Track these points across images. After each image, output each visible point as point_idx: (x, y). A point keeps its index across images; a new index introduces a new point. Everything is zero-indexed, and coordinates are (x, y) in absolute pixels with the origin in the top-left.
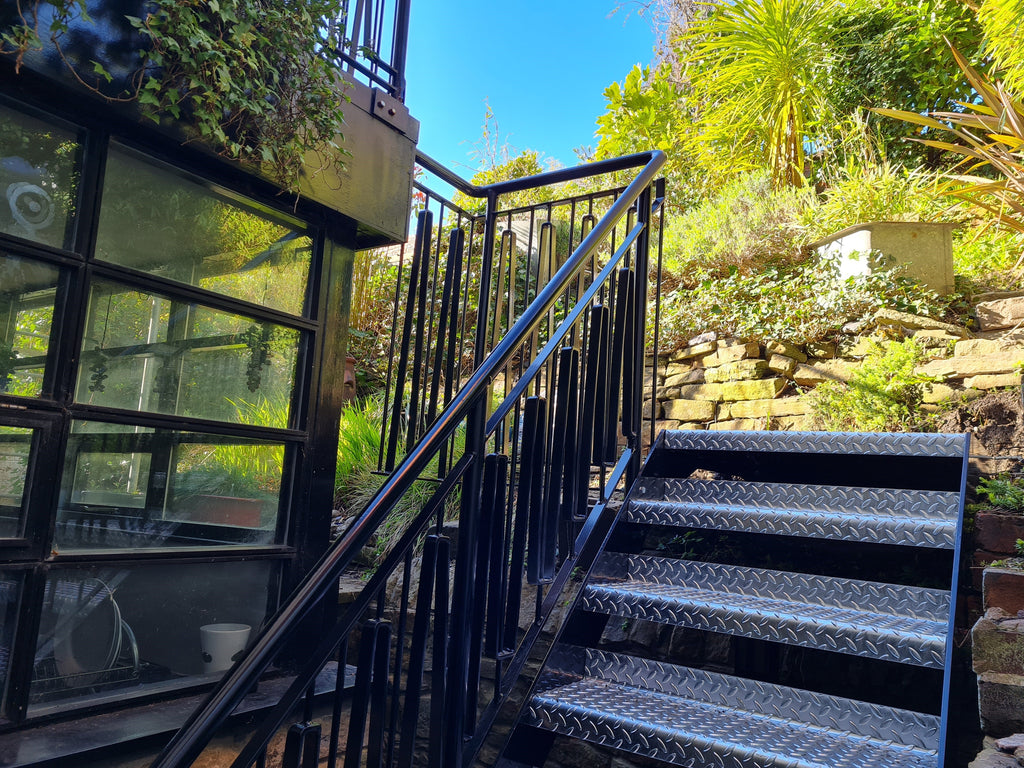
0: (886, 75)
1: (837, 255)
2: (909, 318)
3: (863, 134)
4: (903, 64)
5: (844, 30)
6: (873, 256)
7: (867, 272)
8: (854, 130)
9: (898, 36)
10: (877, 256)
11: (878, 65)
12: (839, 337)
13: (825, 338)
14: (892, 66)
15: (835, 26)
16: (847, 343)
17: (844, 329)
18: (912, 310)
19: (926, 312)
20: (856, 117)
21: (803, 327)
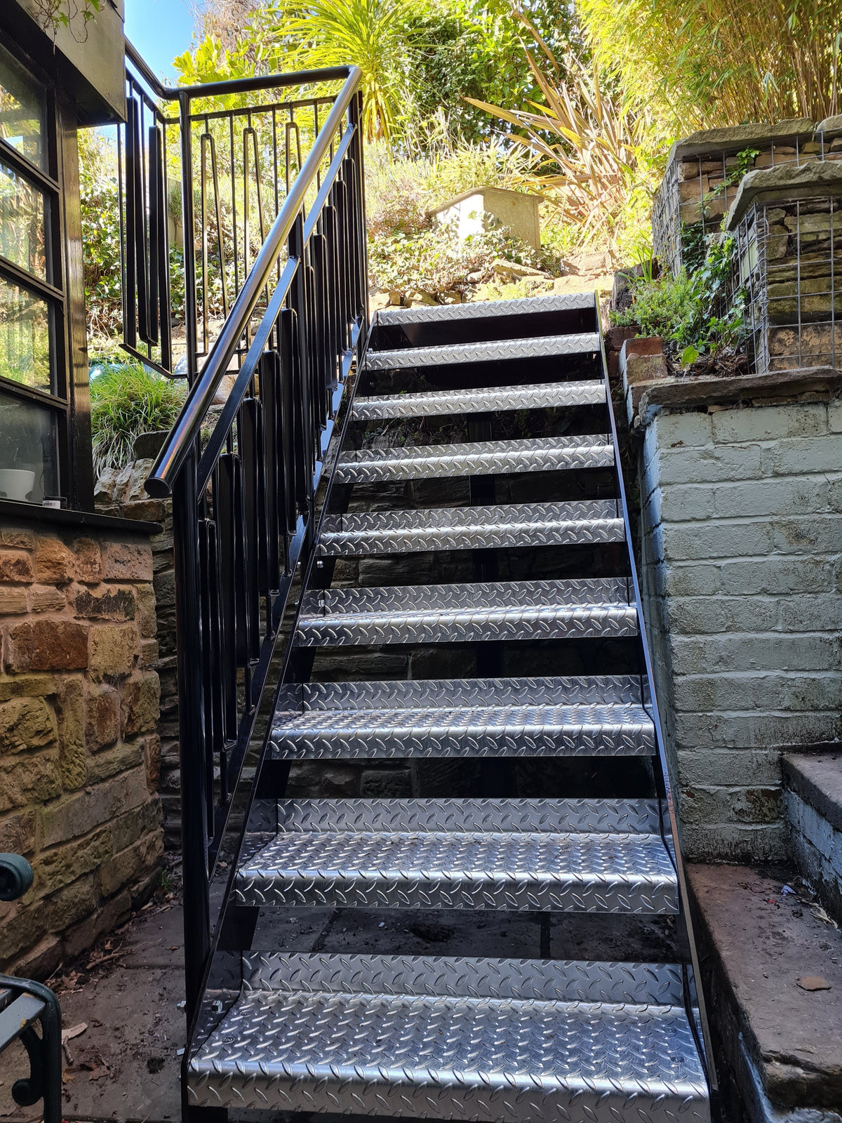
0: (459, 81)
1: (455, 219)
2: (517, 267)
3: (445, 134)
4: (473, 72)
5: (419, 30)
6: (486, 217)
7: (482, 231)
8: (437, 130)
9: (467, 44)
10: (489, 217)
11: (452, 70)
12: (462, 287)
13: (453, 288)
14: (464, 72)
15: (410, 26)
16: (471, 291)
17: (469, 278)
18: (518, 261)
19: (529, 262)
20: (439, 117)
21: (436, 277)
